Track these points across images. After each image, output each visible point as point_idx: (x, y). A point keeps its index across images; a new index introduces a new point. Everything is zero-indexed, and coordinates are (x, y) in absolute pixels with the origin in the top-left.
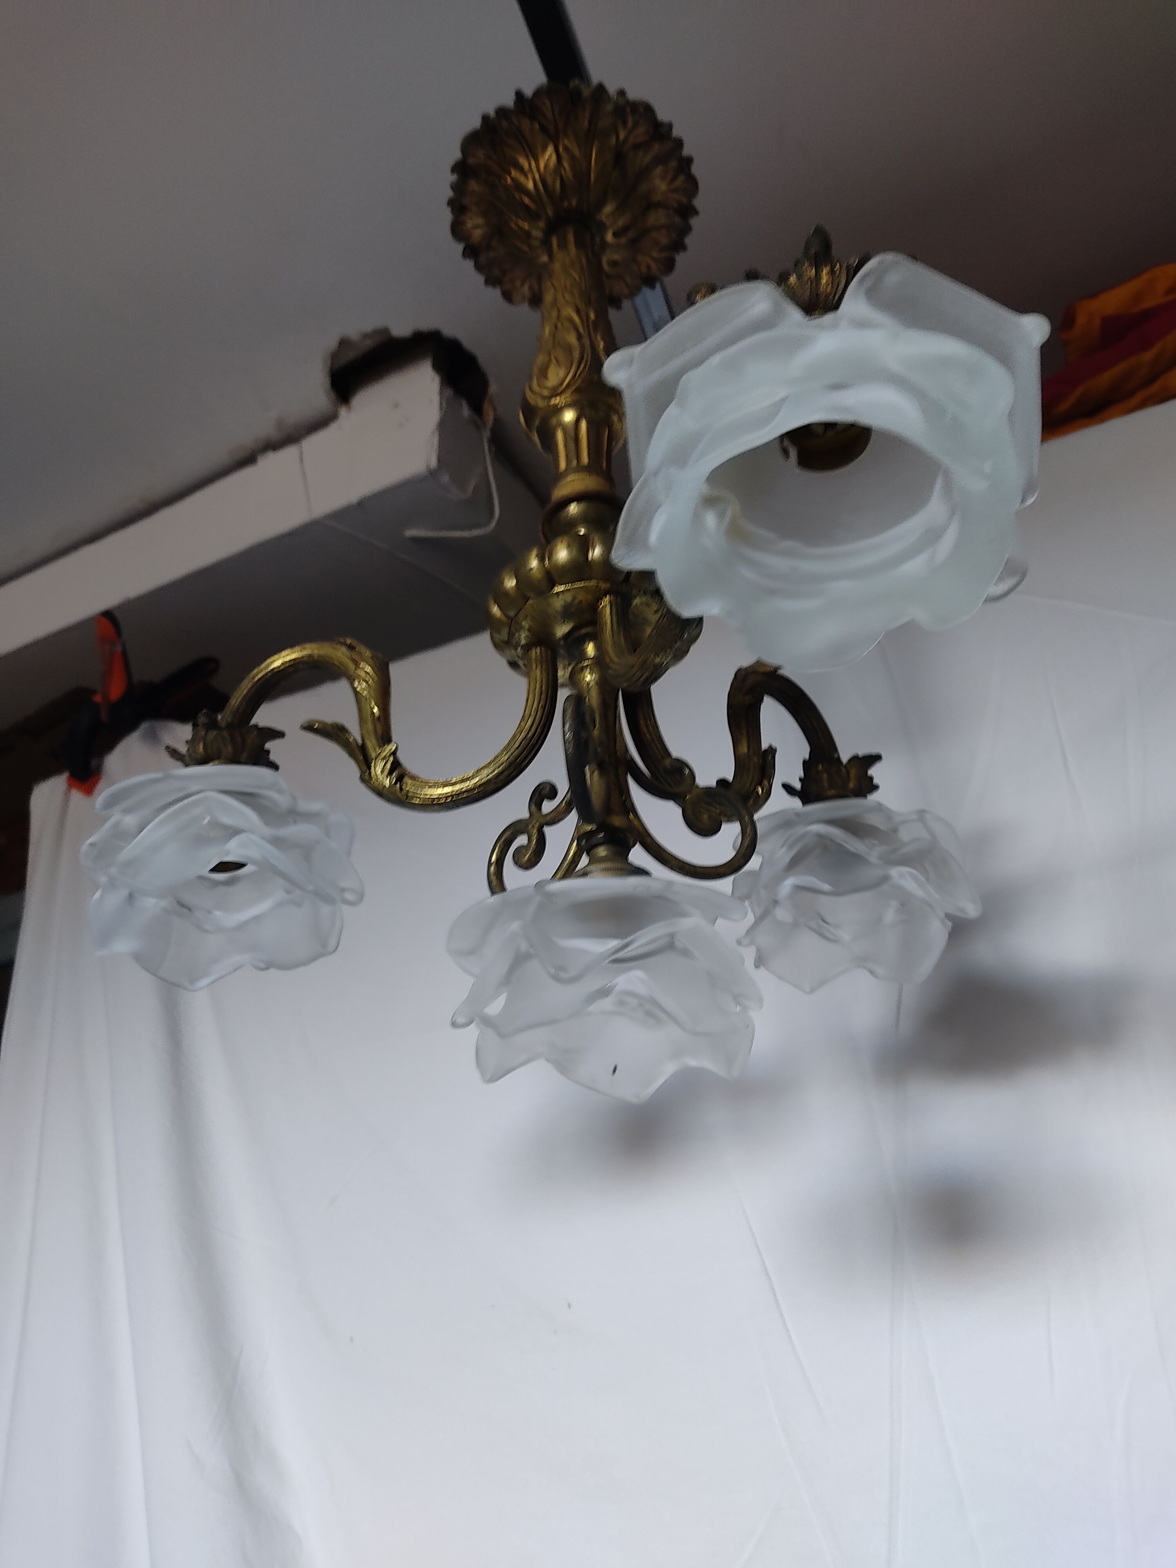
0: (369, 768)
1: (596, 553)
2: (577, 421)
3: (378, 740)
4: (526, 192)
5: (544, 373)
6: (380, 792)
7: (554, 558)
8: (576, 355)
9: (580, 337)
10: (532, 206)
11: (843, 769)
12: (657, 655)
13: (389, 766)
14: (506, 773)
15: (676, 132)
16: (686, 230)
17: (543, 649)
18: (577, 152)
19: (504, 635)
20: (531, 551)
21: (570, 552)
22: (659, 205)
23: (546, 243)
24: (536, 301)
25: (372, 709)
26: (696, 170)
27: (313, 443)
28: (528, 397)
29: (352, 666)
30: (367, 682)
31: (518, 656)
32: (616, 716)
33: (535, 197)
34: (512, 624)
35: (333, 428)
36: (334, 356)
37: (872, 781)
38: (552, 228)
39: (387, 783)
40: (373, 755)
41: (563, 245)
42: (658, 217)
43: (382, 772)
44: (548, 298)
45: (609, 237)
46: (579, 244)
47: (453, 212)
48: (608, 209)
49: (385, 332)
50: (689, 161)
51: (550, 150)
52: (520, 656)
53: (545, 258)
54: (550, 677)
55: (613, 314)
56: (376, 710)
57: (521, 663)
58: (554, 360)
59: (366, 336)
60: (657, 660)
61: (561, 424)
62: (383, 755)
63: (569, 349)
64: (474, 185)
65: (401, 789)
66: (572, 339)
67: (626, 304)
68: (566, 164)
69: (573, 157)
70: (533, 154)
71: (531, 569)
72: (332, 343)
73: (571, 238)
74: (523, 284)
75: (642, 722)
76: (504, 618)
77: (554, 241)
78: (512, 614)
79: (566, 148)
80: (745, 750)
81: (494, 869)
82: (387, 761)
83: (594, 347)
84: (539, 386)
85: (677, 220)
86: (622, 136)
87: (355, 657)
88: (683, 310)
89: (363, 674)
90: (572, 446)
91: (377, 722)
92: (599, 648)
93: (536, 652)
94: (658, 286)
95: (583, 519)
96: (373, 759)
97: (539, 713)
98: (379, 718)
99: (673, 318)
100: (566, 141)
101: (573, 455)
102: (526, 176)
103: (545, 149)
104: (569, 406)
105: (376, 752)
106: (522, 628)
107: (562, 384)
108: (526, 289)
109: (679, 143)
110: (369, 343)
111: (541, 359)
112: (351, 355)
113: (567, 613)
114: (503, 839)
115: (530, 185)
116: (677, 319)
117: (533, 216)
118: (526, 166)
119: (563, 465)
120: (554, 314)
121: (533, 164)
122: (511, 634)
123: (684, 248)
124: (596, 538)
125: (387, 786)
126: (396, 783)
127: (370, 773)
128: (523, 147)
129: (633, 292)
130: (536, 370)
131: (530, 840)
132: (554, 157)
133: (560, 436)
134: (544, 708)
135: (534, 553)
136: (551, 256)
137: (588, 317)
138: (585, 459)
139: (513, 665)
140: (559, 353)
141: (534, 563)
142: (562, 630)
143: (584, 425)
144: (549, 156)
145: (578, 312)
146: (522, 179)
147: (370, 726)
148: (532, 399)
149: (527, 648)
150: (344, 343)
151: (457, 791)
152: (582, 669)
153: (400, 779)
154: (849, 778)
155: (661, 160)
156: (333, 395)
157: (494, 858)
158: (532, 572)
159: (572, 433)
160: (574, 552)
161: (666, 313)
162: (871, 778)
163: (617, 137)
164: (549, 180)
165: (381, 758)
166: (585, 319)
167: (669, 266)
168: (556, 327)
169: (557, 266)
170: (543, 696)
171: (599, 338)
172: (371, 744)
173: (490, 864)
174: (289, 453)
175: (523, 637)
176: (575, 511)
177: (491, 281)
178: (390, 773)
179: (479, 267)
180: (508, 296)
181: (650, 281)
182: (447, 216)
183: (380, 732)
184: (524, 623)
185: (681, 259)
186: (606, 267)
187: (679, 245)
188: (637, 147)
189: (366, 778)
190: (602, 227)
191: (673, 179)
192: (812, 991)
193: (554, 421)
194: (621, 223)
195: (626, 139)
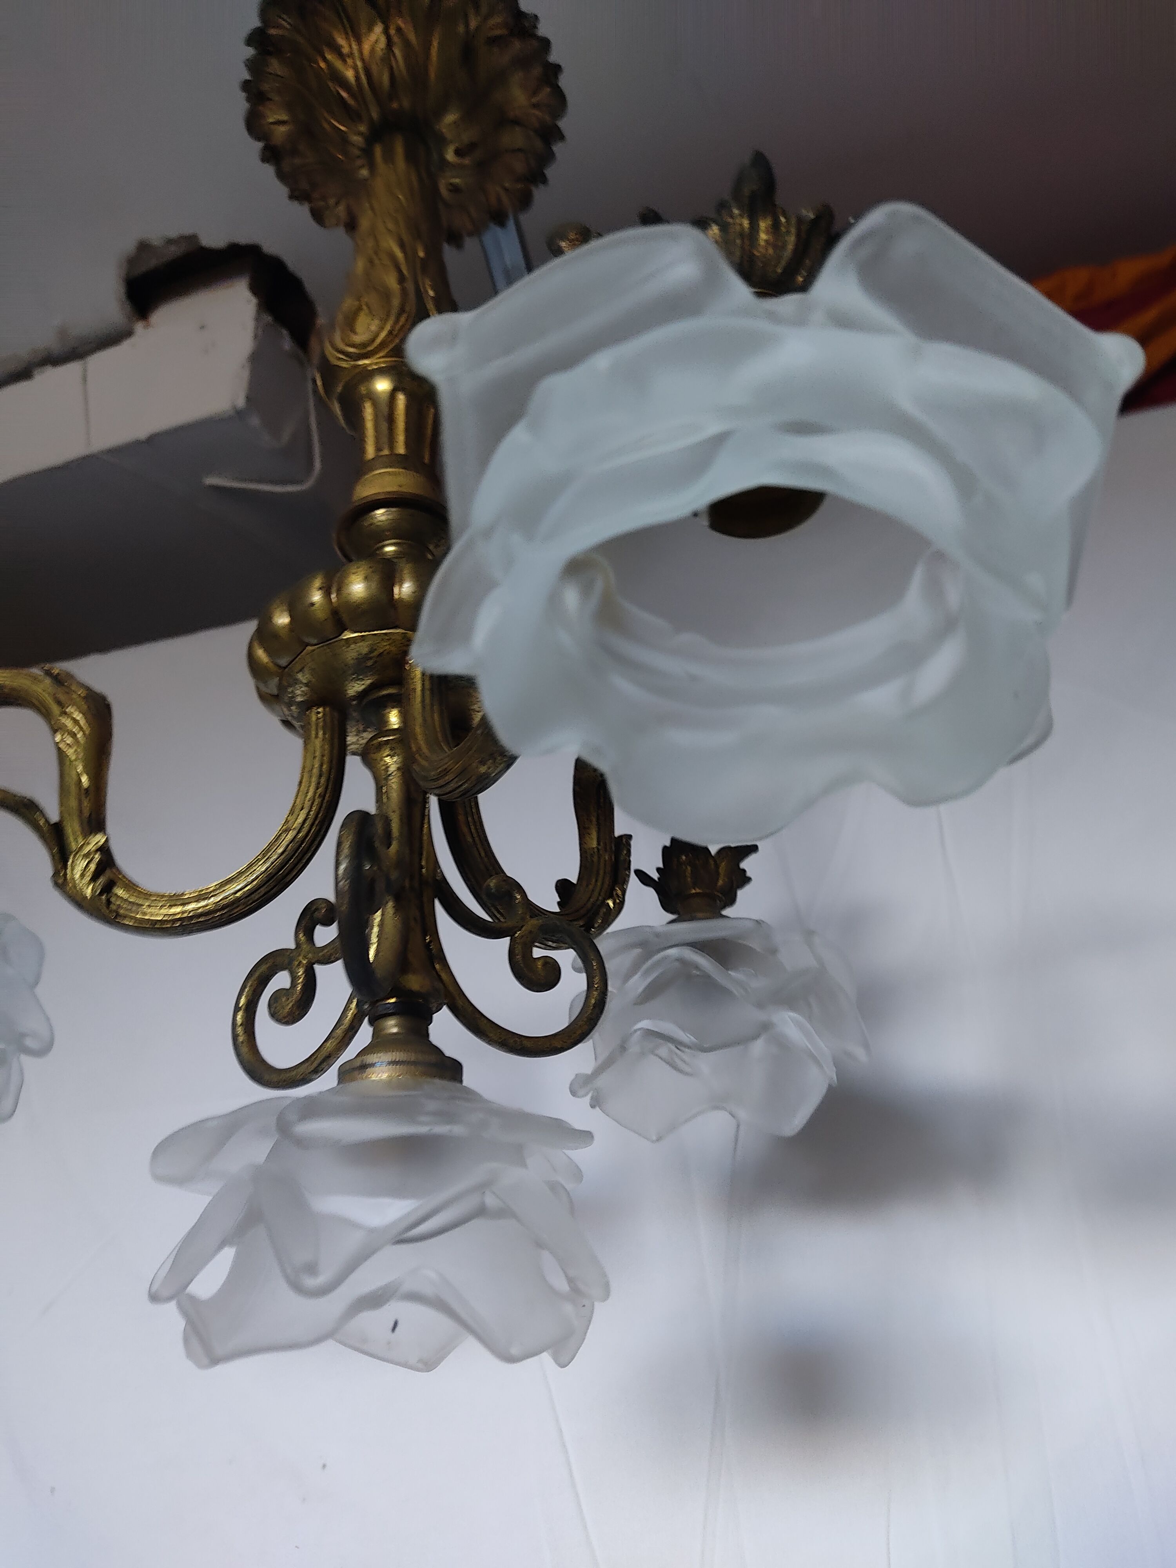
0: (65, 867)
1: (405, 589)
2: (392, 394)
3: (82, 824)
4: (342, 82)
5: (350, 324)
6: (79, 902)
7: (345, 592)
8: (396, 302)
9: (402, 279)
10: (351, 102)
11: (712, 862)
12: (483, 762)
13: (93, 867)
14: (263, 890)
15: (543, 30)
16: (548, 157)
17: (327, 709)
18: (412, 37)
19: (272, 687)
20: (314, 577)
21: (368, 588)
22: (516, 122)
23: (367, 152)
24: (351, 226)
25: (79, 776)
26: (564, 82)
27: (99, 361)
28: (327, 353)
29: (55, 709)
30: (74, 735)
31: (292, 716)
32: (424, 816)
33: (356, 92)
34: (285, 675)
35: (126, 346)
36: (132, 261)
37: (745, 875)
38: (377, 134)
39: (88, 892)
40: (74, 846)
41: (389, 157)
42: (514, 138)
43: (82, 875)
44: (364, 223)
45: (450, 156)
46: (411, 158)
47: (248, 100)
48: (450, 118)
49: (192, 238)
50: (557, 69)
51: (378, 29)
52: (295, 715)
53: (364, 172)
54: (335, 751)
55: (449, 253)
56: (85, 779)
57: (296, 724)
58: (365, 307)
59: (170, 242)
60: (483, 769)
61: (372, 396)
62: (86, 850)
63: (386, 295)
64: (275, 66)
65: (109, 902)
66: (392, 282)
67: (470, 243)
68: (397, 52)
69: (407, 44)
70: (357, 35)
71: (313, 604)
72: (129, 246)
73: (399, 150)
74: (337, 204)
75: (461, 818)
76: (271, 665)
77: (378, 151)
78: (283, 662)
79: (399, 30)
80: (594, 844)
81: (242, 1016)
82: (92, 860)
83: (420, 295)
84: (343, 340)
85: (539, 144)
86: (473, 24)
87: (62, 697)
88: (544, 261)
89: (69, 723)
90: (384, 426)
91: (83, 798)
92: (405, 717)
93: (317, 714)
94: (511, 224)
95: (394, 532)
96: (72, 852)
97: (316, 803)
98: (87, 790)
99: (530, 268)
100: (400, 22)
101: (385, 439)
102: (344, 61)
103: (370, 29)
104: (382, 372)
105: (77, 842)
106: (297, 682)
107: (373, 340)
108: (341, 209)
109: (545, 44)
110: (174, 251)
111: (349, 303)
112: (152, 263)
113: (361, 667)
114: (257, 974)
115: (350, 74)
116: (536, 274)
117: (351, 115)
118: (346, 50)
119: (370, 451)
120: (370, 244)
121: (355, 47)
122: (282, 688)
123: (544, 180)
124: (406, 570)
125: (89, 898)
126: (101, 894)
127: (65, 874)
128: (343, 23)
129: (477, 231)
130: (340, 318)
131: (294, 979)
132: (382, 43)
133: (368, 411)
134: (322, 796)
135: (317, 583)
136: (372, 166)
137: (415, 253)
138: (401, 450)
139: (287, 723)
140: (372, 299)
141: (317, 597)
142: (355, 688)
143: (401, 399)
144: (375, 38)
145: (402, 246)
146: (338, 64)
147: (73, 803)
148: (333, 357)
149: (307, 706)
150: (144, 247)
151: (190, 912)
152: (381, 746)
153: (108, 888)
154: (718, 874)
155: (523, 62)
156: (128, 307)
157: (243, 1001)
158: (313, 608)
159: (385, 410)
160: (374, 585)
161: (521, 263)
162: (744, 871)
163: (467, 25)
164: (375, 69)
165: (82, 854)
166: (410, 256)
167: (525, 201)
168: (371, 262)
169: (379, 185)
170: (323, 780)
171: (428, 282)
172: (72, 829)
173: (237, 1009)
174: (73, 369)
175: (300, 693)
176: (383, 518)
177: (297, 195)
178: (94, 878)
179: (281, 175)
180: (318, 216)
181: (499, 219)
182: (240, 104)
183: (86, 813)
184: (300, 676)
185: (539, 194)
186: (444, 191)
187: (538, 177)
188: (493, 41)
189: (61, 881)
190: (442, 141)
191: (535, 93)
192: (659, 1139)
193: (363, 389)
194: (467, 137)
195: (478, 28)
